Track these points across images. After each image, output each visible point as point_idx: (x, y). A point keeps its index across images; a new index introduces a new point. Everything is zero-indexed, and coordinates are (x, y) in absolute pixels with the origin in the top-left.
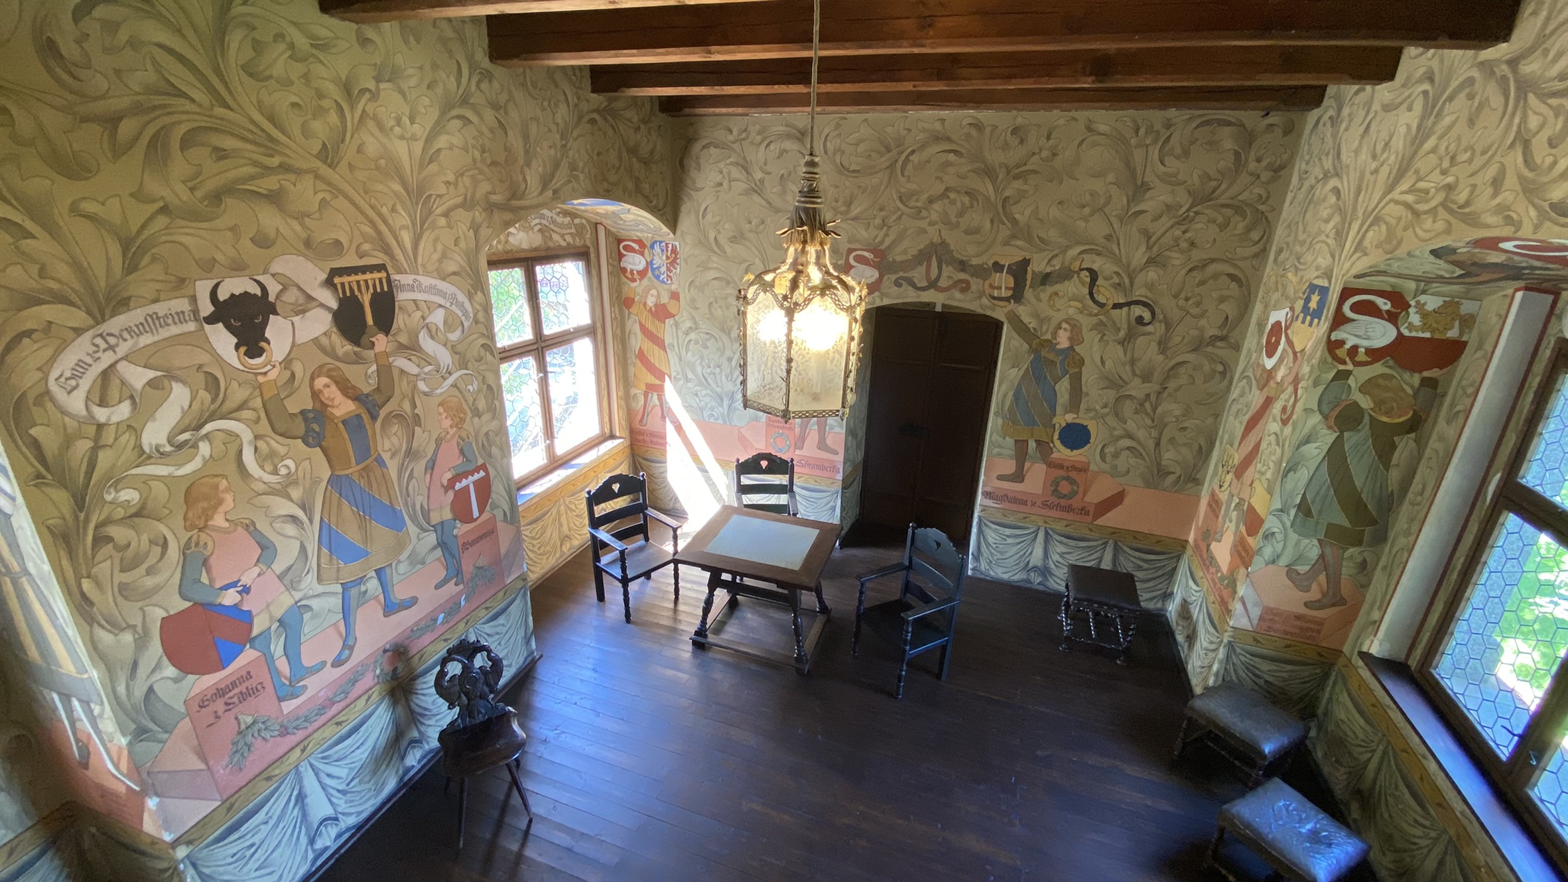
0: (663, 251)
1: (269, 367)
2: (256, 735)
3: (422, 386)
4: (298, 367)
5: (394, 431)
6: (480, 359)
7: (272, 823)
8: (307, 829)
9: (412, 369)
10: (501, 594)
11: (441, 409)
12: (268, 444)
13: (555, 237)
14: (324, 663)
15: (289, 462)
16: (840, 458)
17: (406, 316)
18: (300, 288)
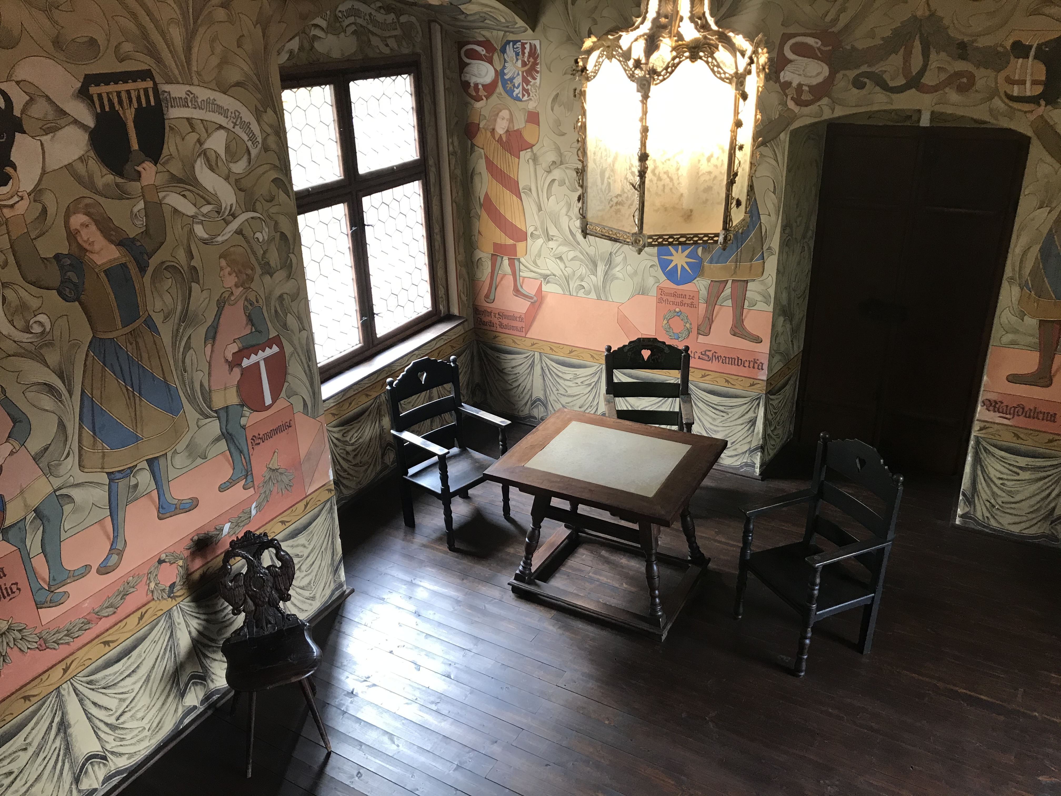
0: (517, 54)
1: (16, 199)
2: (12, 645)
3: (199, 231)
4: (49, 200)
5: (166, 288)
6: (271, 199)
7: (31, 751)
8: (71, 767)
9: (186, 207)
10: (301, 505)
11: (223, 263)
12: (16, 292)
13: (375, 41)
14: (88, 568)
15: (42, 318)
16: (764, 348)
17: (178, 139)
18: (48, 99)
